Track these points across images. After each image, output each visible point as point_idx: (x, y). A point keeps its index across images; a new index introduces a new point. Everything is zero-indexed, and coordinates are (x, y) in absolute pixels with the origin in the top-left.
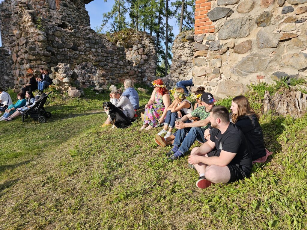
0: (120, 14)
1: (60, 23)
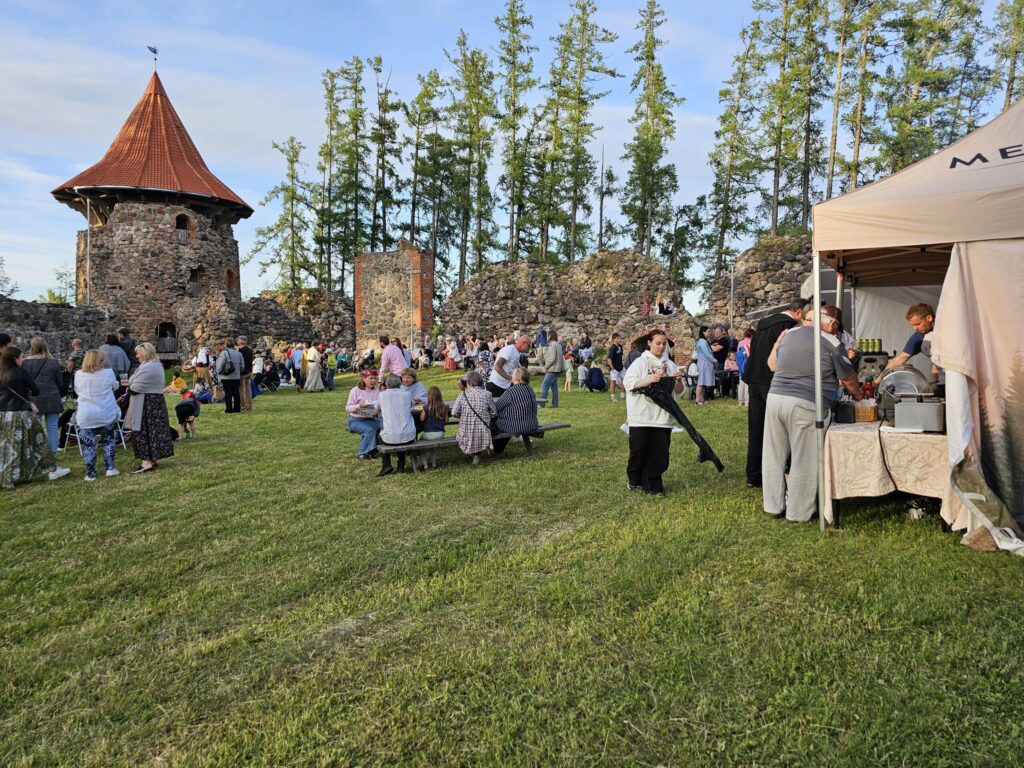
0: (294, 232)
1: (195, 266)
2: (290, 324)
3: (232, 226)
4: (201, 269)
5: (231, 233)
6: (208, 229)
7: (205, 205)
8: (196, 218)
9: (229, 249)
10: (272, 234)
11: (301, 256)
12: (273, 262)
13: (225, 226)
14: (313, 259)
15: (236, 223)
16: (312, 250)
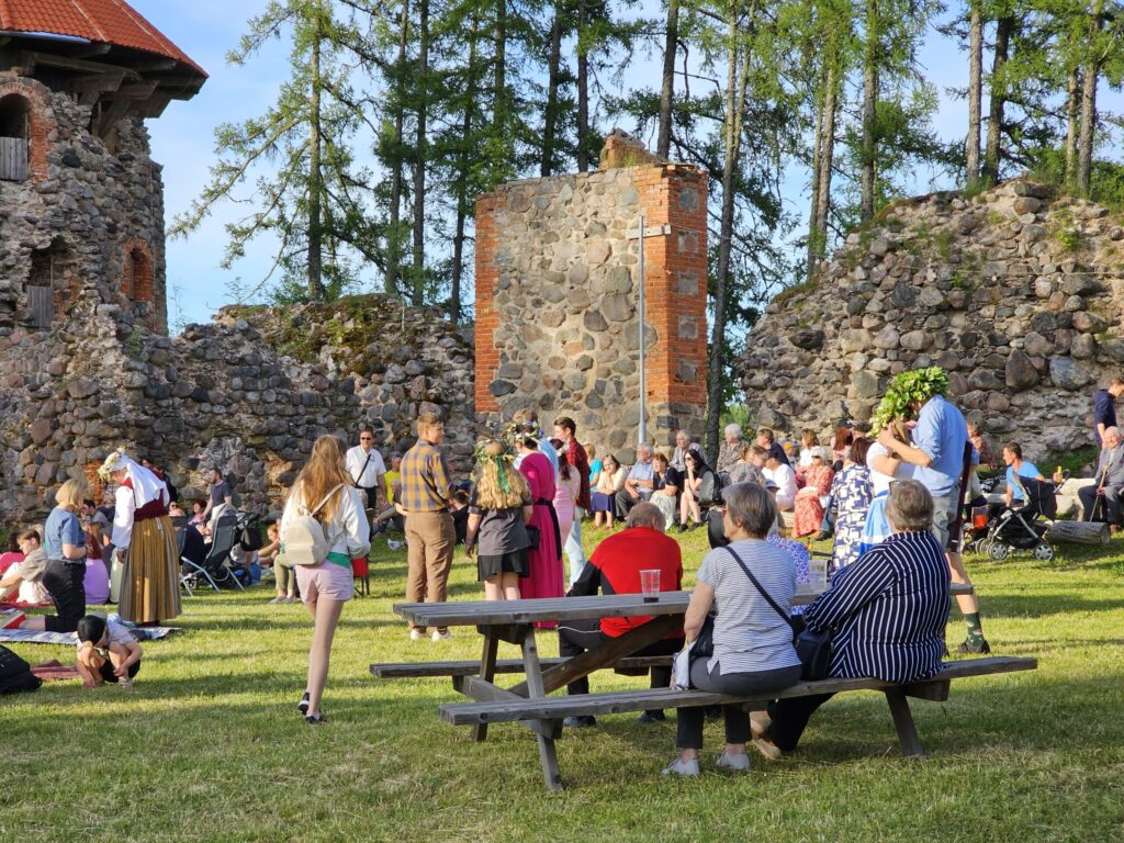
0: (320, 133)
1: (42, 240)
2: (294, 401)
3: (148, 122)
4: (58, 247)
5: (142, 141)
6: (82, 134)
7: (74, 64)
8: (48, 103)
9: (137, 189)
10: (259, 144)
11: (341, 203)
12: (262, 224)
13: (126, 125)
14: (372, 210)
15: (156, 114)
16: (373, 184)
